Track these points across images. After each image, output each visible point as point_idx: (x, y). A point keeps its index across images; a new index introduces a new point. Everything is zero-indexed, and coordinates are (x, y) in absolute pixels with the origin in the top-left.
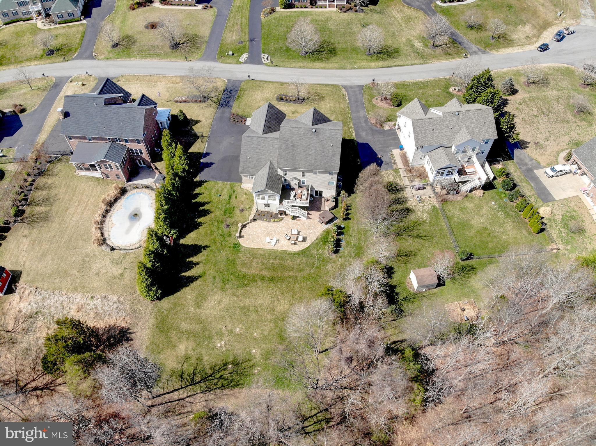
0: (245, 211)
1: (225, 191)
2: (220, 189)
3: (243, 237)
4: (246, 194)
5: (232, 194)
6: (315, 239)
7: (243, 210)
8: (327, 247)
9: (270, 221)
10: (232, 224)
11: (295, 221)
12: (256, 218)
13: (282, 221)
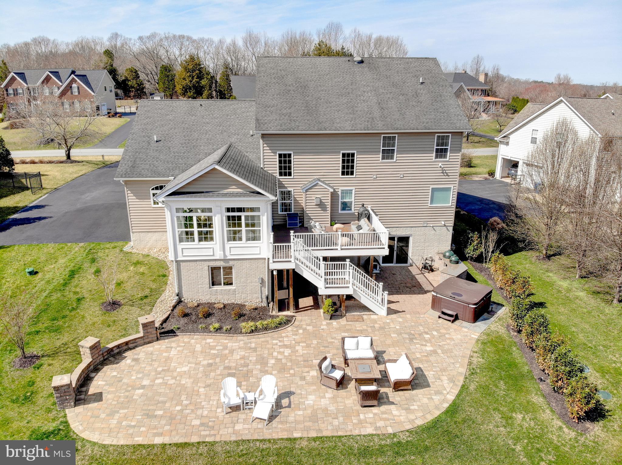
0: (125, 308)
1: (62, 261)
2: (43, 258)
3: (98, 397)
4: (137, 263)
5: (86, 265)
6: (463, 370)
7: (114, 305)
8: (537, 400)
9: (234, 331)
10: (54, 354)
11: (343, 321)
12: (168, 326)
13: (289, 329)
